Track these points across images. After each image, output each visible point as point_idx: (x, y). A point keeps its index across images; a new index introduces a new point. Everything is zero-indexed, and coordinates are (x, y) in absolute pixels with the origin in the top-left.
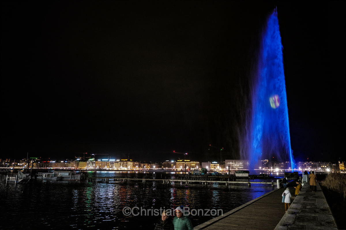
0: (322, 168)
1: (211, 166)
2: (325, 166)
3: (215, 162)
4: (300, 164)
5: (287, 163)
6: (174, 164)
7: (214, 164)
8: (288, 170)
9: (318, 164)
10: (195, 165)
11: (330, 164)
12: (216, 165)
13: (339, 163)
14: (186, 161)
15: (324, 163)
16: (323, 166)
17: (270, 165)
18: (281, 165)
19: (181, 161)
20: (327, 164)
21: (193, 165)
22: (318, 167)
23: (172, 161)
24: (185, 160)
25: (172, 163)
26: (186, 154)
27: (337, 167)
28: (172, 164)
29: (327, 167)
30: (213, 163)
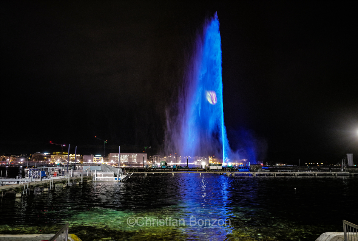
0: (197, 162)
1: (94, 160)
2: (200, 160)
3: (98, 155)
4: (181, 158)
5: (169, 157)
6: (47, 156)
7: (97, 158)
8: (170, 163)
9: (195, 158)
10: (74, 158)
11: (204, 158)
12: (100, 158)
13: (209, 157)
14: (65, 153)
15: (199, 158)
16: (198, 160)
17: (154, 159)
18: (164, 159)
19: (59, 153)
20: (202, 158)
21: (73, 158)
22: (195, 161)
23: (46, 154)
24: (63, 153)
25: (44, 156)
26: (64, 145)
27: (208, 161)
28: (46, 156)
29: (202, 161)
30: (96, 156)
